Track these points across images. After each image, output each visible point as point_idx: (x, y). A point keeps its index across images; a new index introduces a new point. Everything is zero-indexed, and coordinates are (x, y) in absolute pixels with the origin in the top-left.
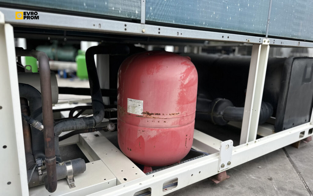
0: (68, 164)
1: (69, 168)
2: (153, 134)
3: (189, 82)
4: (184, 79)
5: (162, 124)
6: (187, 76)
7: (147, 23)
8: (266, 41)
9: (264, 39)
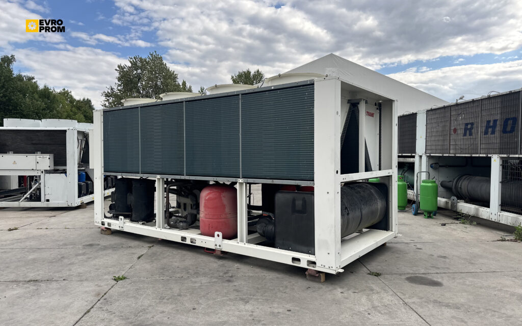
3: (209, 198)
6: (207, 196)
8: (240, 180)
9: (239, 179)
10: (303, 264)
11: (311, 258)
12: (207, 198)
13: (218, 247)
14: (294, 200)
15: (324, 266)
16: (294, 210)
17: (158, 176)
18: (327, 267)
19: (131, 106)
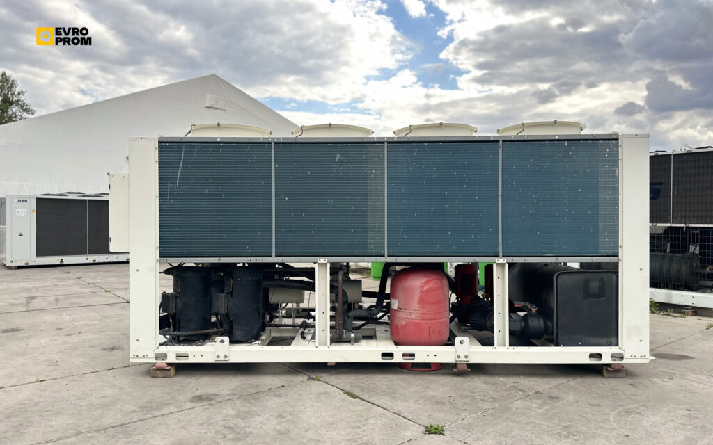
0: (353, 333)
1: (353, 335)
2: (403, 323)
3: (428, 289)
4: (423, 287)
5: (408, 316)
6: (426, 285)
7: (389, 256)
8: (501, 260)
9: (497, 259)
10: (606, 359)
11: (615, 350)
12: (425, 288)
13: (463, 358)
14: (586, 282)
15: (635, 356)
16: (587, 294)
17: (322, 260)
18: (638, 356)
19: (249, 139)
